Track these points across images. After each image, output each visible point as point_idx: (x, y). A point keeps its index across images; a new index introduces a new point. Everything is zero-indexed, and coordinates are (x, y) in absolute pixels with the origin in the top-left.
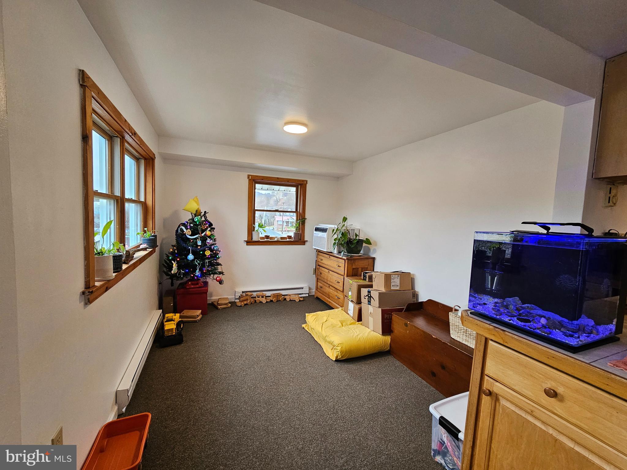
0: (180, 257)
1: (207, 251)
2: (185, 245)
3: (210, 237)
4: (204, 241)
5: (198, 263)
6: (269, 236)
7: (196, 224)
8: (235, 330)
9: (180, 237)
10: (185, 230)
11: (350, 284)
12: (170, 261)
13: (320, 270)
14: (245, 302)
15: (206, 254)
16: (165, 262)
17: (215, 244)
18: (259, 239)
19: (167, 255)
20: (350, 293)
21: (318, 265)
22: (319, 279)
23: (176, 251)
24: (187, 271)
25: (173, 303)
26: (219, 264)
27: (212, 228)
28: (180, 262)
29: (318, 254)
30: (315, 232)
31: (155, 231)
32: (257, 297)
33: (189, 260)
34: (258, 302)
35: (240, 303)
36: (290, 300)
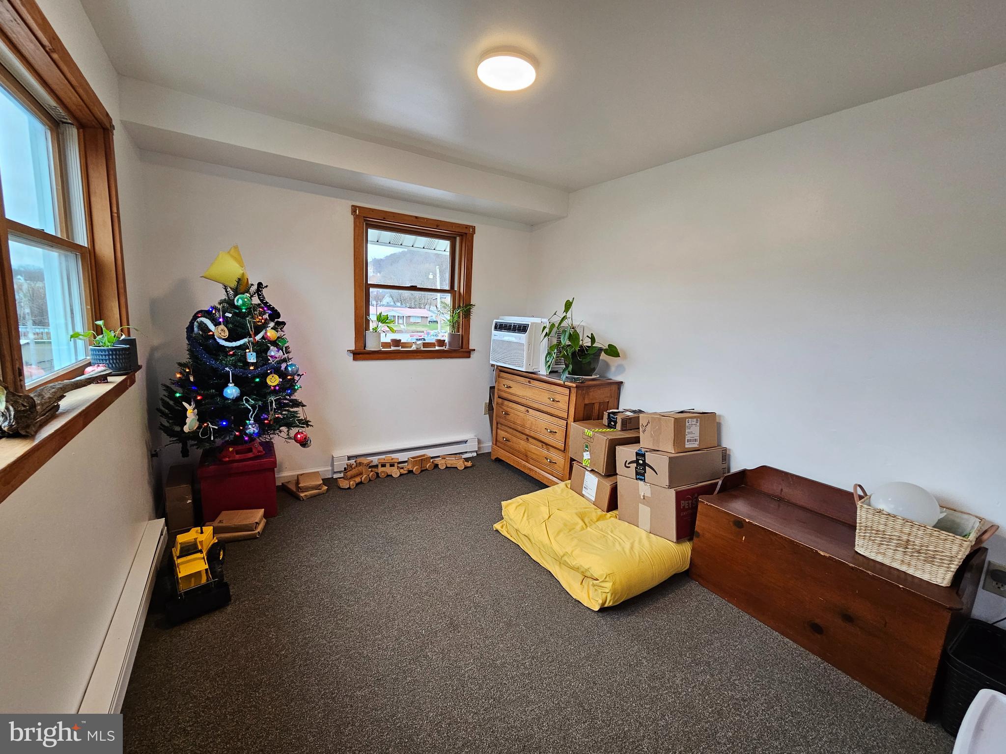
0: (204, 391)
1: (270, 377)
2: (216, 362)
3: (274, 343)
4: (261, 353)
5: (251, 406)
6: (400, 340)
7: (241, 312)
8: (352, 551)
9: (201, 345)
10: (211, 326)
11: (585, 437)
12: (178, 401)
13: (505, 408)
14: (358, 480)
15: (269, 383)
16: (166, 404)
17: (289, 359)
18: (379, 347)
19: (167, 387)
20: (587, 456)
21: (499, 397)
22: (501, 424)
23: (192, 379)
24: (224, 423)
25: (193, 498)
26: (297, 404)
27: (278, 324)
28: (205, 404)
29: (499, 376)
30: (494, 332)
31: (129, 329)
32: (380, 466)
33: (228, 399)
34: (382, 475)
35: (347, 482)
36: (447, 467)
